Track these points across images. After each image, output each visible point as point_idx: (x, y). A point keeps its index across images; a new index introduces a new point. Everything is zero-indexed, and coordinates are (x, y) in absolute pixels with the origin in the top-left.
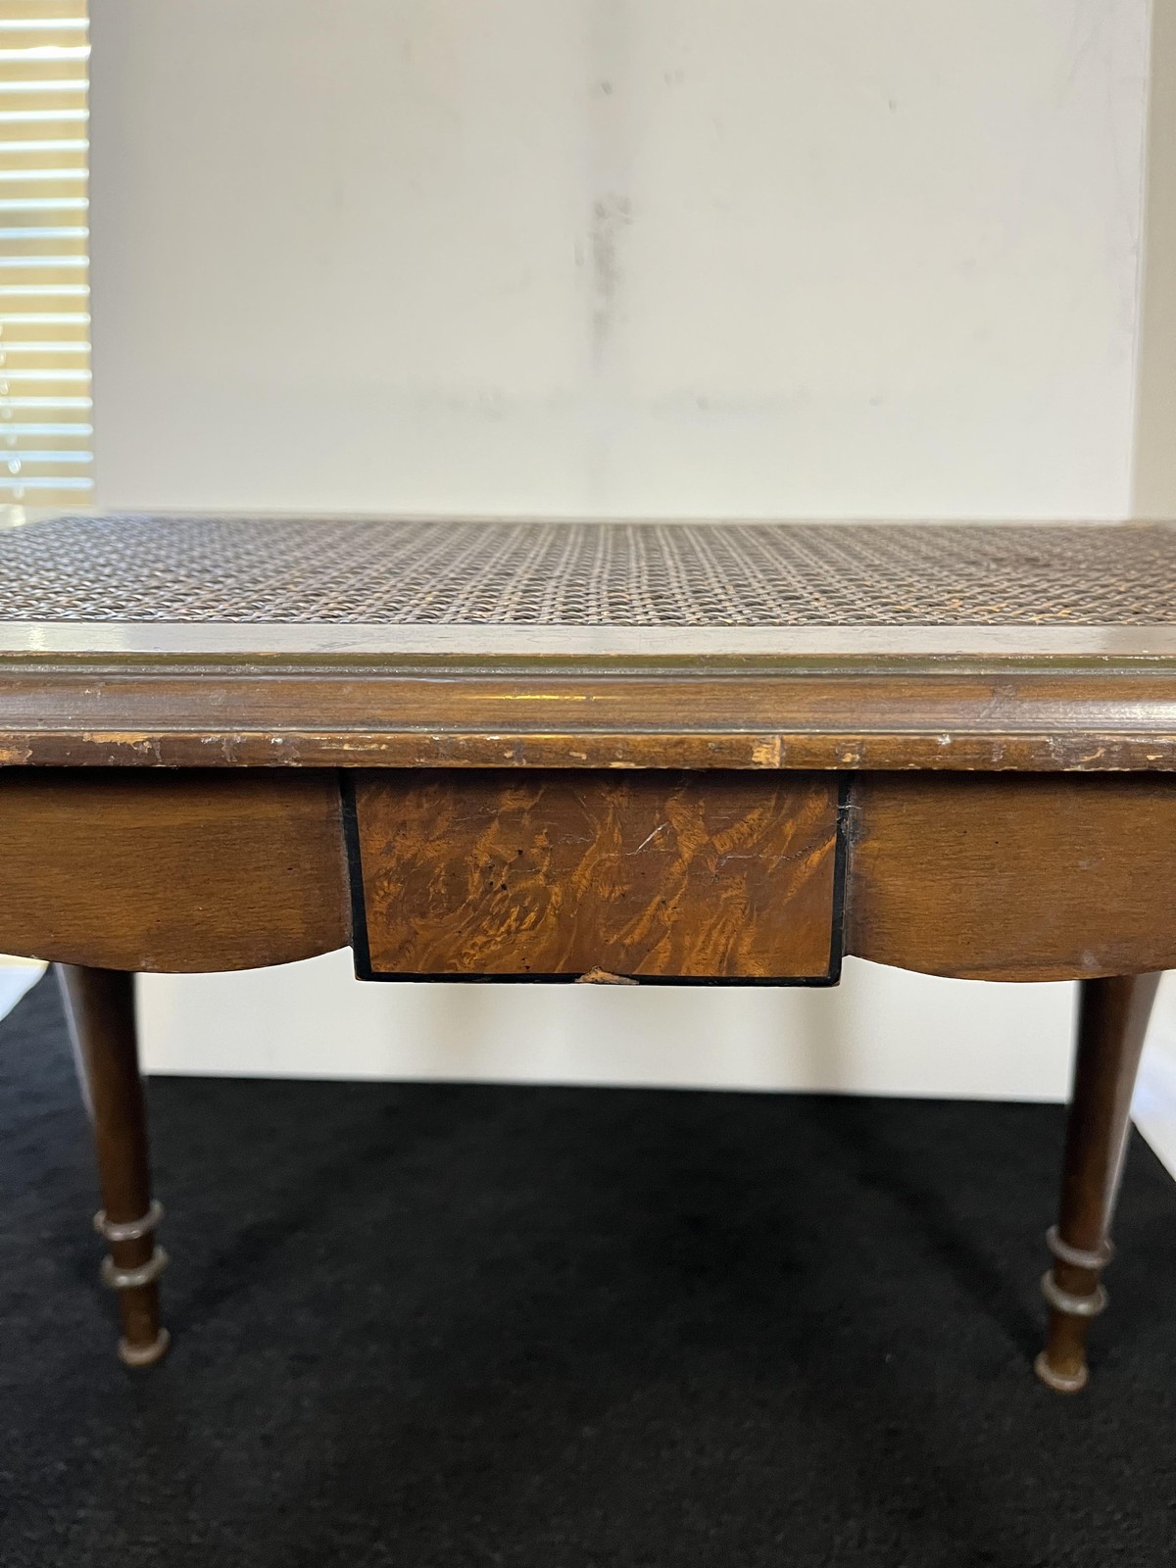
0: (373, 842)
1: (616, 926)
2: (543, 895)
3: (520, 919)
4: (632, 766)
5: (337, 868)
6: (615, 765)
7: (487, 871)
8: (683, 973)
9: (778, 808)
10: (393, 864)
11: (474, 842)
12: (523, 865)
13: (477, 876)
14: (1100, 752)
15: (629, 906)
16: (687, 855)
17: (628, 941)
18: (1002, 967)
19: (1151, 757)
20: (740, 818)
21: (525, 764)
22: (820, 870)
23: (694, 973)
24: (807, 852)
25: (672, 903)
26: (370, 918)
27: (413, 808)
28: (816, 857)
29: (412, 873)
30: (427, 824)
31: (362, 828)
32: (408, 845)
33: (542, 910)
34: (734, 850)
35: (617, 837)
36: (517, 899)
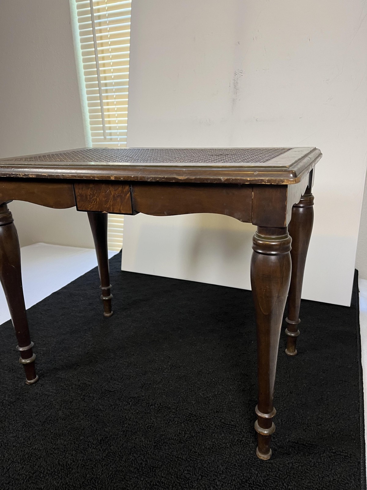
0: (77, 191)
1: (105, 205)
2: (96, 199)
3: (94, 203)
4: (98, 179)
5: (73, 194)
6: (96, 179)
7: (89, 196)
8: (114, 212)
9: (122, 187)
10: (79, 194)
11: (88, 191)
12: (94, 195)
13: (88, 196)
14: (151, 179)
15: (106, 202)
16: (113, 194)
17: (107, 207)
18: (154, 213)
19: (158, 179)
20: (118, 189)
21: (86, 179)
22: (129, 197)
23: (116, 212)
24: (127, 194)
25: (112, 201)
26: (77, 201)
27: (81, 186)
28: (128, 195)
29: (81, 195)
30: (82, 189)
31: (75, 189)
32: (80, 191)
33: (96, 201)
34: (118, 193)
35: (104, 192)
36: (93, 200)
